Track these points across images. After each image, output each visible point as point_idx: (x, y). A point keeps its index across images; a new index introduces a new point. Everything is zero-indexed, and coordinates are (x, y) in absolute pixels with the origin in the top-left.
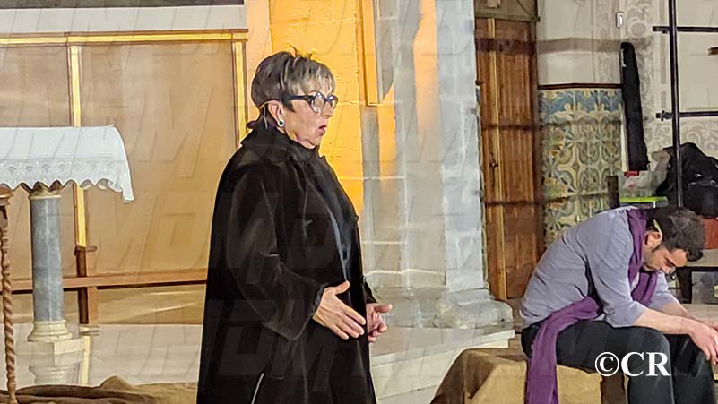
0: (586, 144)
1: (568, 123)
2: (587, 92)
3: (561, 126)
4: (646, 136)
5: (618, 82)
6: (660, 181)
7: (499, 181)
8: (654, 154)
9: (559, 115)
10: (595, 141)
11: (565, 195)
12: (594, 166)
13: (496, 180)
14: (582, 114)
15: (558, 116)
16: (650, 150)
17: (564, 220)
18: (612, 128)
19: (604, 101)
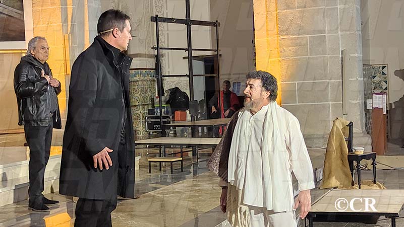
0: (143, 88)
1: (138, 81)
2: (144, 71)
3: (135, 82)
4: (163, 85)
5: (154, 68)
6: (167, 99)
8: (166, 91)
9: (135, 78)
10: (147, 87)
11: (137, 104)
12: (146, 95)
14: (142, 78)
16: (165, 90)
17: (137, 112)
18: (152, 83)
19: (150, 74)
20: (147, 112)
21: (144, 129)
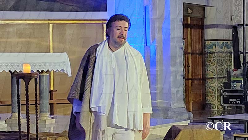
0: (220, 60)
2: (221, 42)
3: (212, 53)
5: (231, 39)
7: (190, 71)
10: (223, 59)
11: (213, 76)
12: (223, 67)
13: (189, 71)
14: (218, 49)
15: (211, 50)
17: (212, 85)
18: (229, 54)
19: (226, 45)
20: (223, 85)
21: (219, 103)
